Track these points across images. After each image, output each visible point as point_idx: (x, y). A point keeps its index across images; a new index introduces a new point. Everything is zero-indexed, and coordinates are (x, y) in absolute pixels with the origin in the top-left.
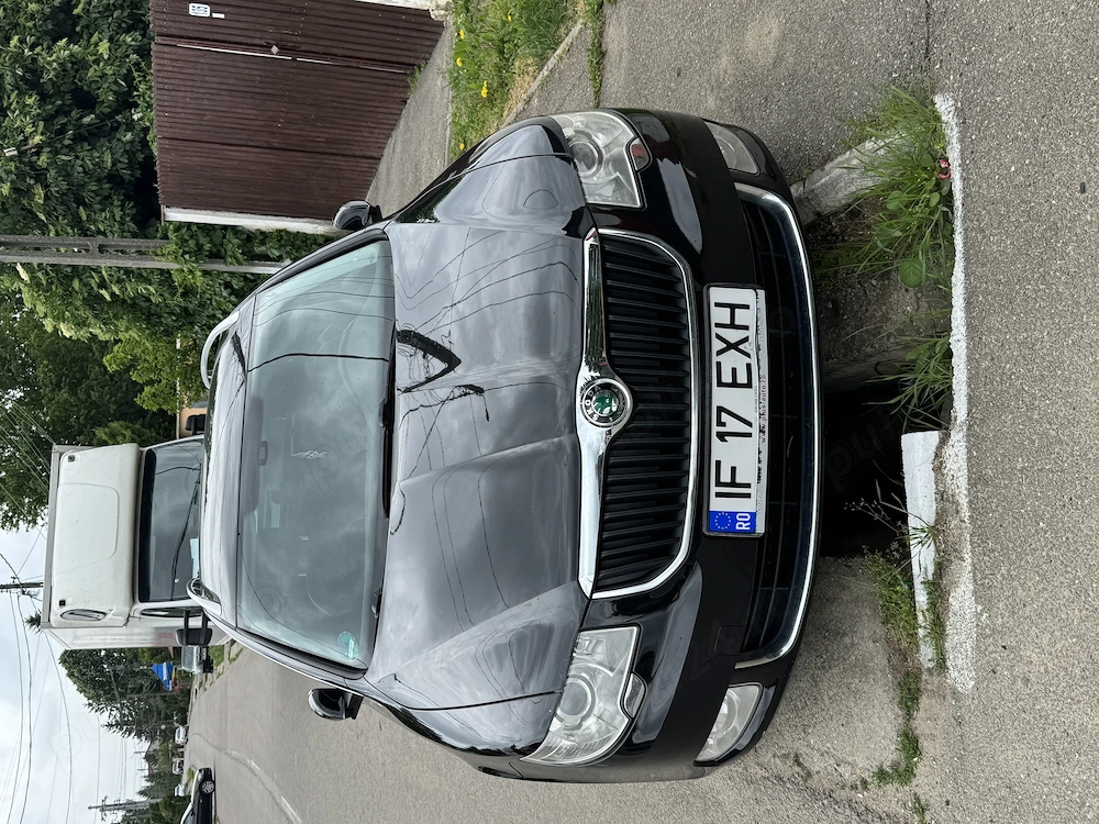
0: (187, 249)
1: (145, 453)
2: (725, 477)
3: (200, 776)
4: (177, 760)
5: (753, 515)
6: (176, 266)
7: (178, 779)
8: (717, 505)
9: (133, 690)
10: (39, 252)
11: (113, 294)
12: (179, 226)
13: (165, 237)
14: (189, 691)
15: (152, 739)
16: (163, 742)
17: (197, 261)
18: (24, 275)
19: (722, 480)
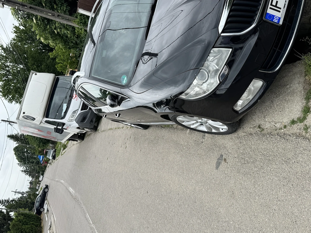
0: (82, 22)
1: (56, 78)
2: (274, 4)
3: (45, 187)
4: (38, 185)
5: (280, 18)
6: (78, 26)
7: (37, 190)
8: (270, 11)
9: (31, 162)
10: (41, 13)
11: (58, 32)
12: (82, 15)
13: (77, 17)
14: (46, 166)
15: (33, 177)
16: (36, 179)
17: (83, 26)
18: (35, 21)
19: (273, 4)
